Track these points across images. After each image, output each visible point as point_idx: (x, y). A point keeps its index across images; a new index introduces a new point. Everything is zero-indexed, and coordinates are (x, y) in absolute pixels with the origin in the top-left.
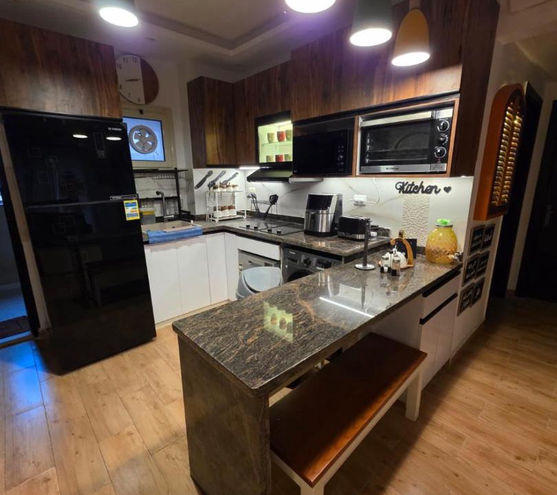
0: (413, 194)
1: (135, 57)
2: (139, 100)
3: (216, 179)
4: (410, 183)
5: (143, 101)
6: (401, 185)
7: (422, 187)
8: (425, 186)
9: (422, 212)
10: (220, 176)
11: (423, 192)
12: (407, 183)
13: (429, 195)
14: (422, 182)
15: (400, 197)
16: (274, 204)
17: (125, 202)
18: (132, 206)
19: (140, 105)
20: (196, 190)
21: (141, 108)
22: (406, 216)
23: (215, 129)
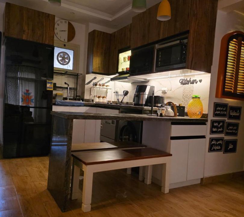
0: (187, 85)
1: (66, 21)
2: (64, 40)
3: (98, 82)
4: (185, 79)
5: (66, 40)
6: (182, 80)
7: (190, 81)
8: (192, 80)
9: (191, 94)
10: (100, 80)
11: (191, 83)
12: (184, 79)
13: (193, 85)
14: (190, 78)
15: (181, 86)
16: (126, 96)
17: (48, 81)
18: (50, 83)
19: (65, 42)
20: (86, 86)
21: (65, 44)
22: (184, 96)
23: (98, 54)
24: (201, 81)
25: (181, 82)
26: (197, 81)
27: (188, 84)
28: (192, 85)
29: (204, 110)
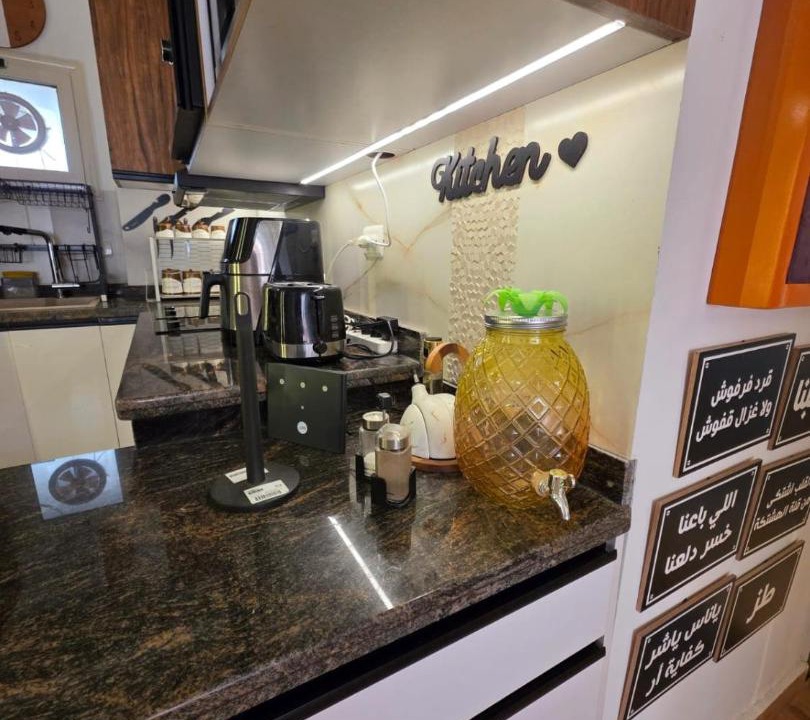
0: (473, 200)
5: (6, 40)
6: (444, 168)
8: (504, 154)
11: (499, 184)
14: (496, 142)
15: (443, 214)
20: (124, 234)
24: (573, 151)
25: (439, 179)
26: (547, 157)
27: (480, 190)
28: (505, 194)
29: (596, 420)
